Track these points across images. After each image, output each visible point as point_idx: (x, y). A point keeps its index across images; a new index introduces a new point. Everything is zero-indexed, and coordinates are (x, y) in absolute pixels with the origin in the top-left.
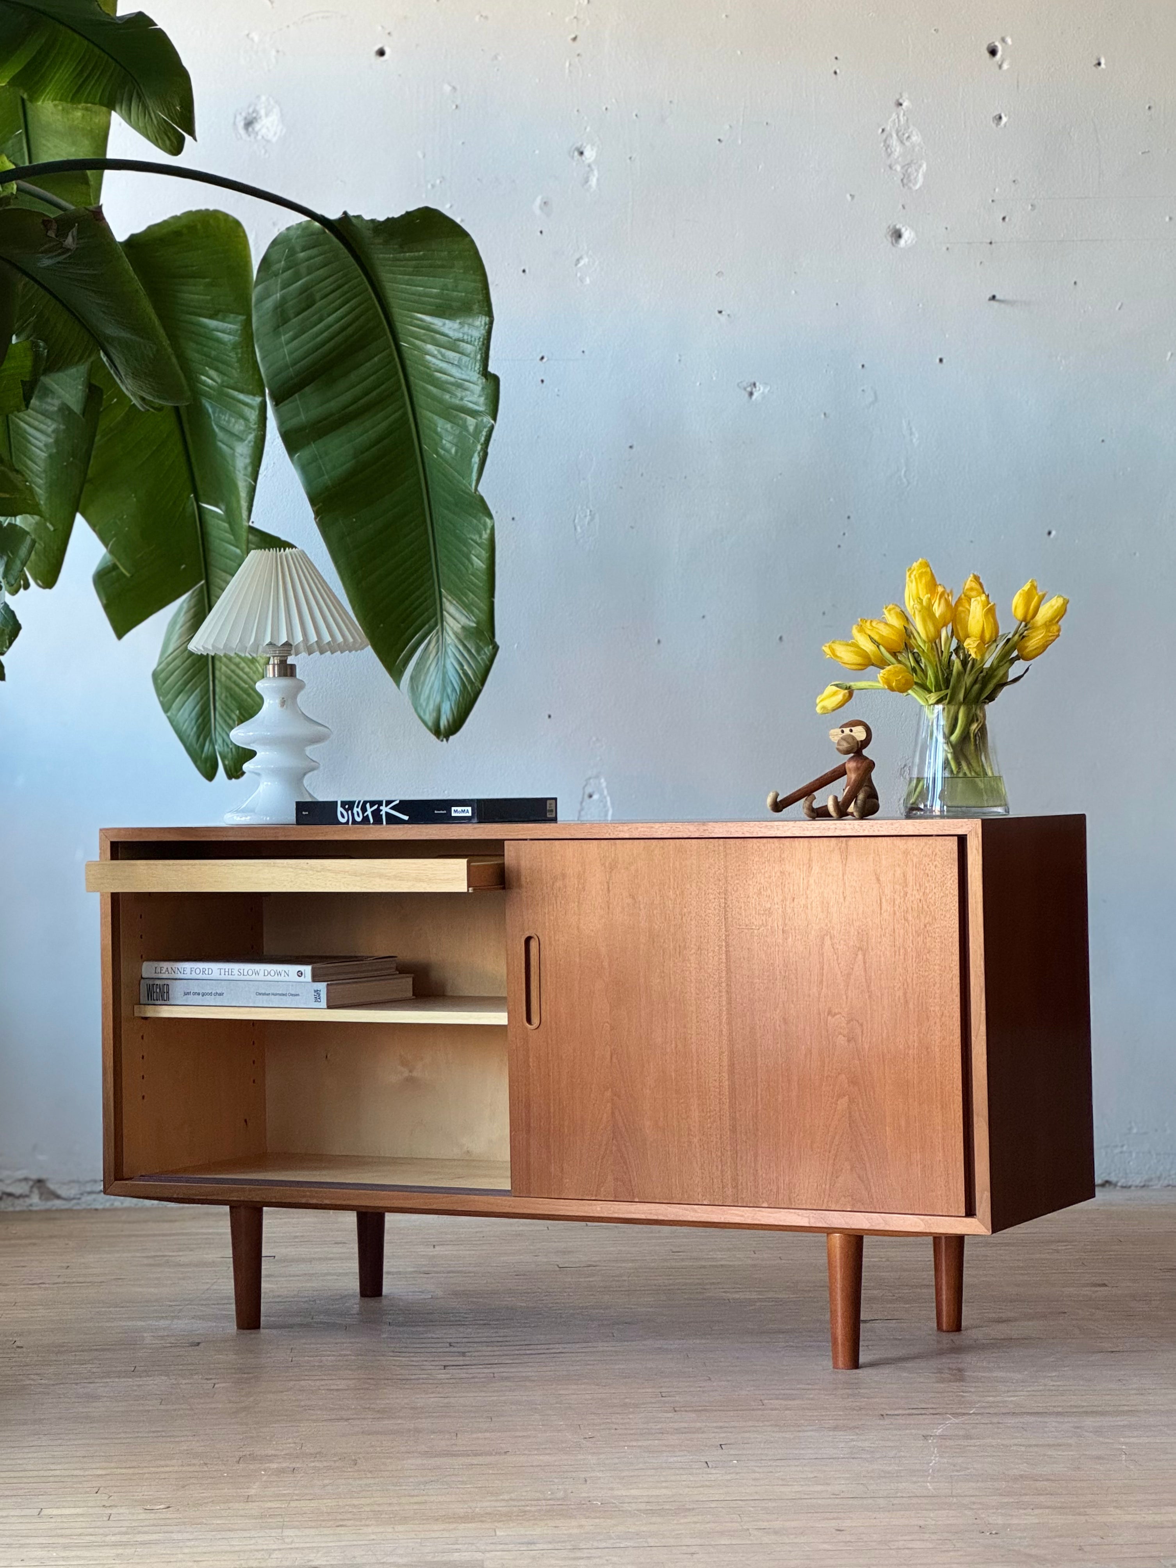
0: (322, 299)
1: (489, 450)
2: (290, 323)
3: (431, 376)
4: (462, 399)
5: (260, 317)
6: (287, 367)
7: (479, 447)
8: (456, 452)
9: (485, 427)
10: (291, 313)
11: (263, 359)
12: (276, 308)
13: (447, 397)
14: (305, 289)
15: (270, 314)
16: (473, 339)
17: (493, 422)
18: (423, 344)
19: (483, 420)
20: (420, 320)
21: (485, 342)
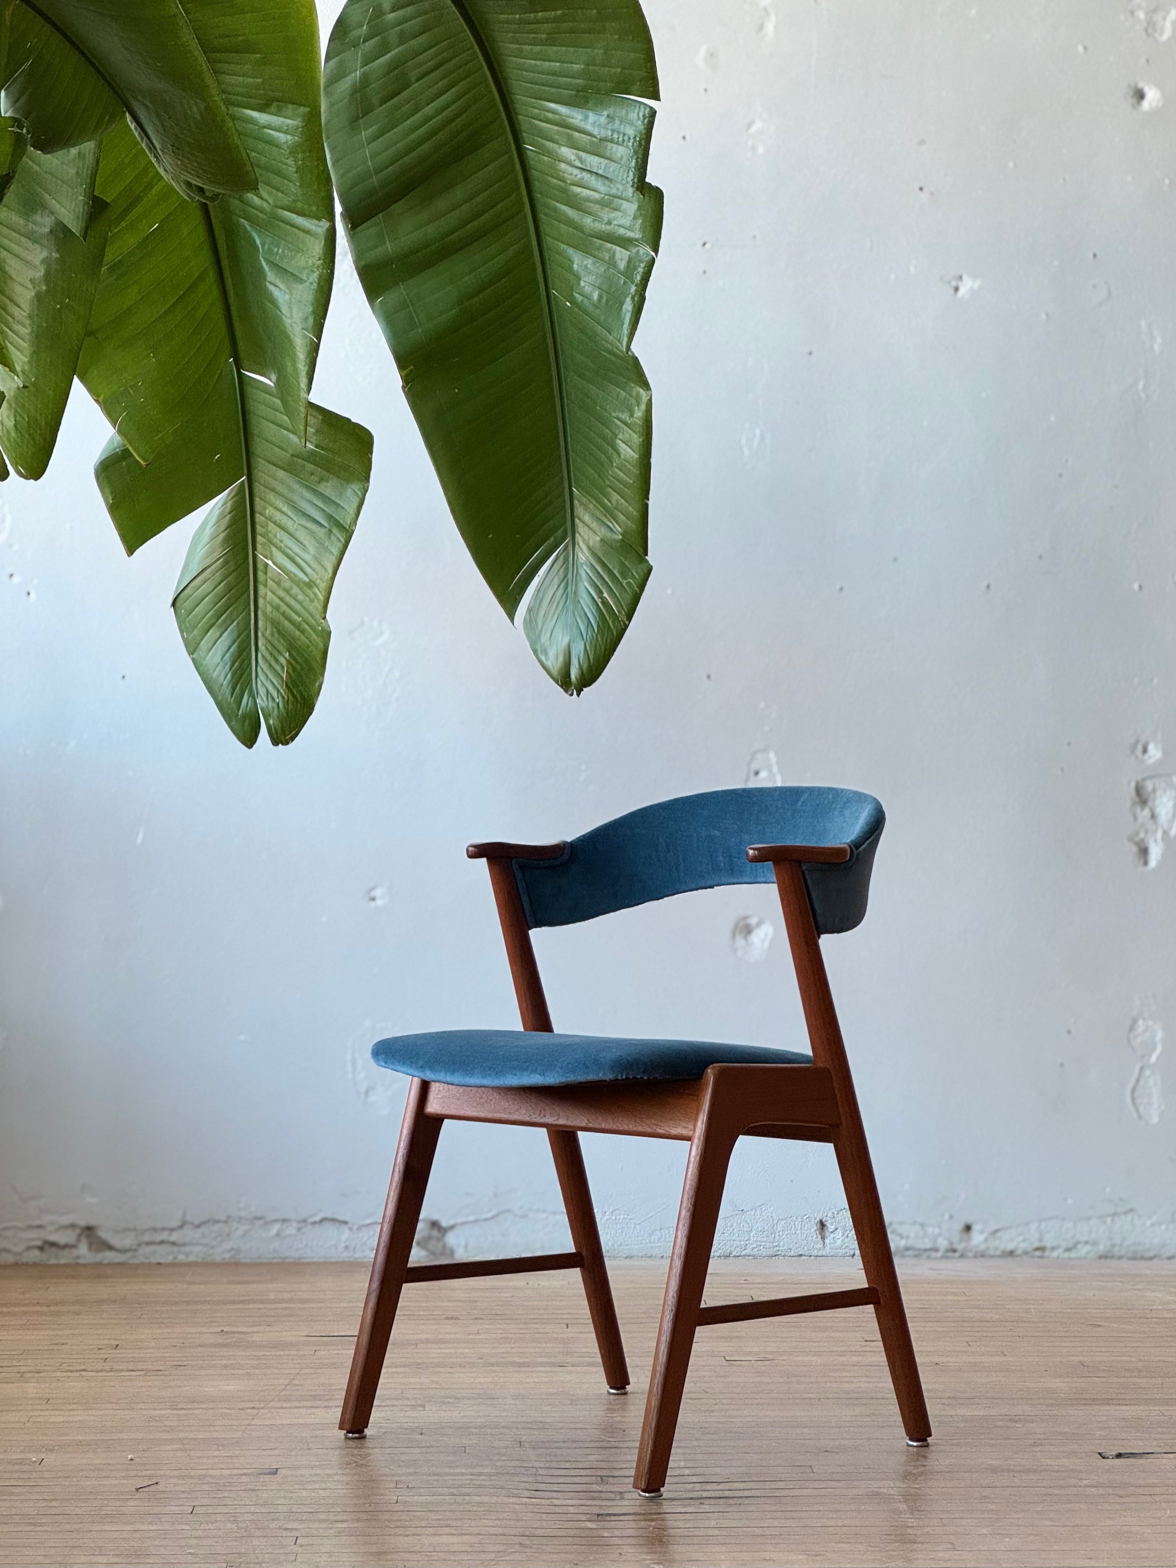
0: (418, 80)
1: (647, 293)
2: (373, 113)
3: (564, 191)
4: (609, 223)
5: (331, 105)
6: (368, 175)
7: (633, 289)
8: (600, 297)
9: (641, 261)
10: (375, 100)
11: (334, 163)
12: (353, 93)
13: (586, 220)
14: (396, 65)
15: (346, 100)
16: (626, 138)
17: (653, 254)
18: (555, 146)
19: (638, 251)
20: (553, 112)
21: (643, 142)
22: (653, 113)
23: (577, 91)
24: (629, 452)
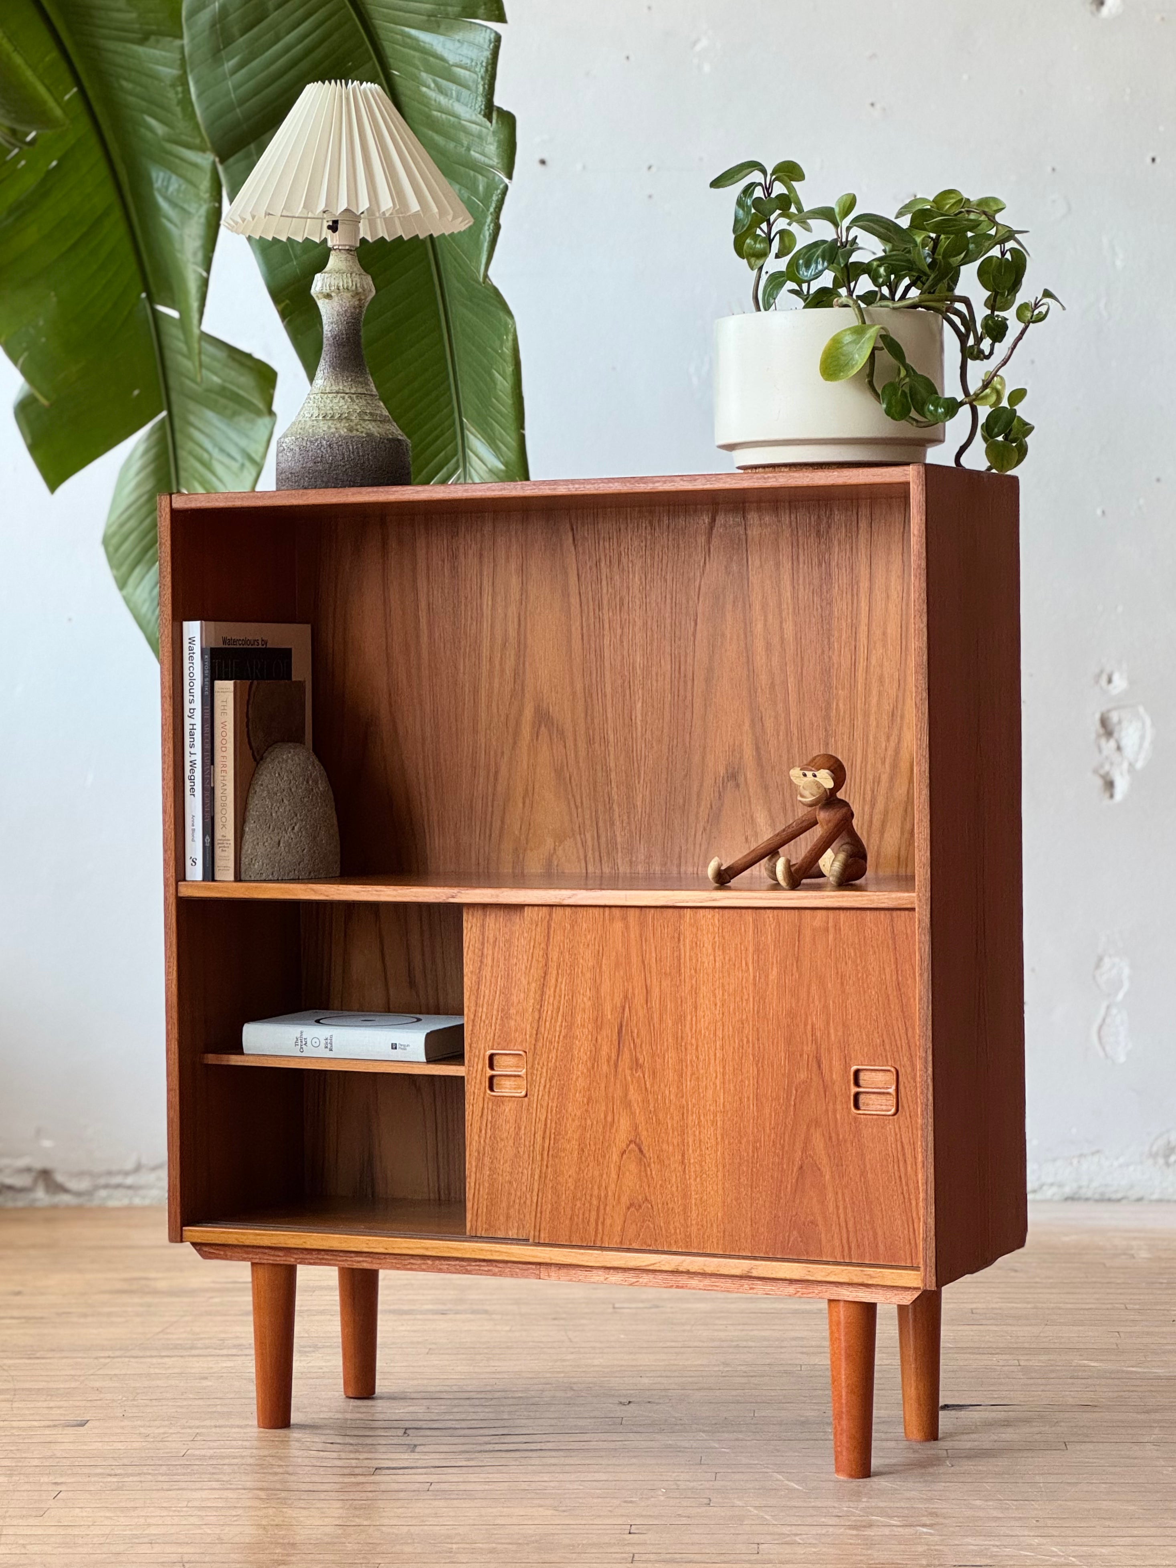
0: (276, 9)
1: (502, 221)
2: (234, 45)
3: (429, 116)
4: (468, 149)
5: (193, 38)
6: (231, 108)
7: (490, 218)
9: (497, 189)
10: (235, 30)
11: (199, 96)
12: (213, 25)
13: (451, 145)
15: (207, 33)
16: (473, 64)
17: (507, 181)
18: (416, 71)
19: (494, 179)
20: (410, 36)
21: (489, 68)
22: (498, 39)
23: (429, 16)
24: (504, 384)
